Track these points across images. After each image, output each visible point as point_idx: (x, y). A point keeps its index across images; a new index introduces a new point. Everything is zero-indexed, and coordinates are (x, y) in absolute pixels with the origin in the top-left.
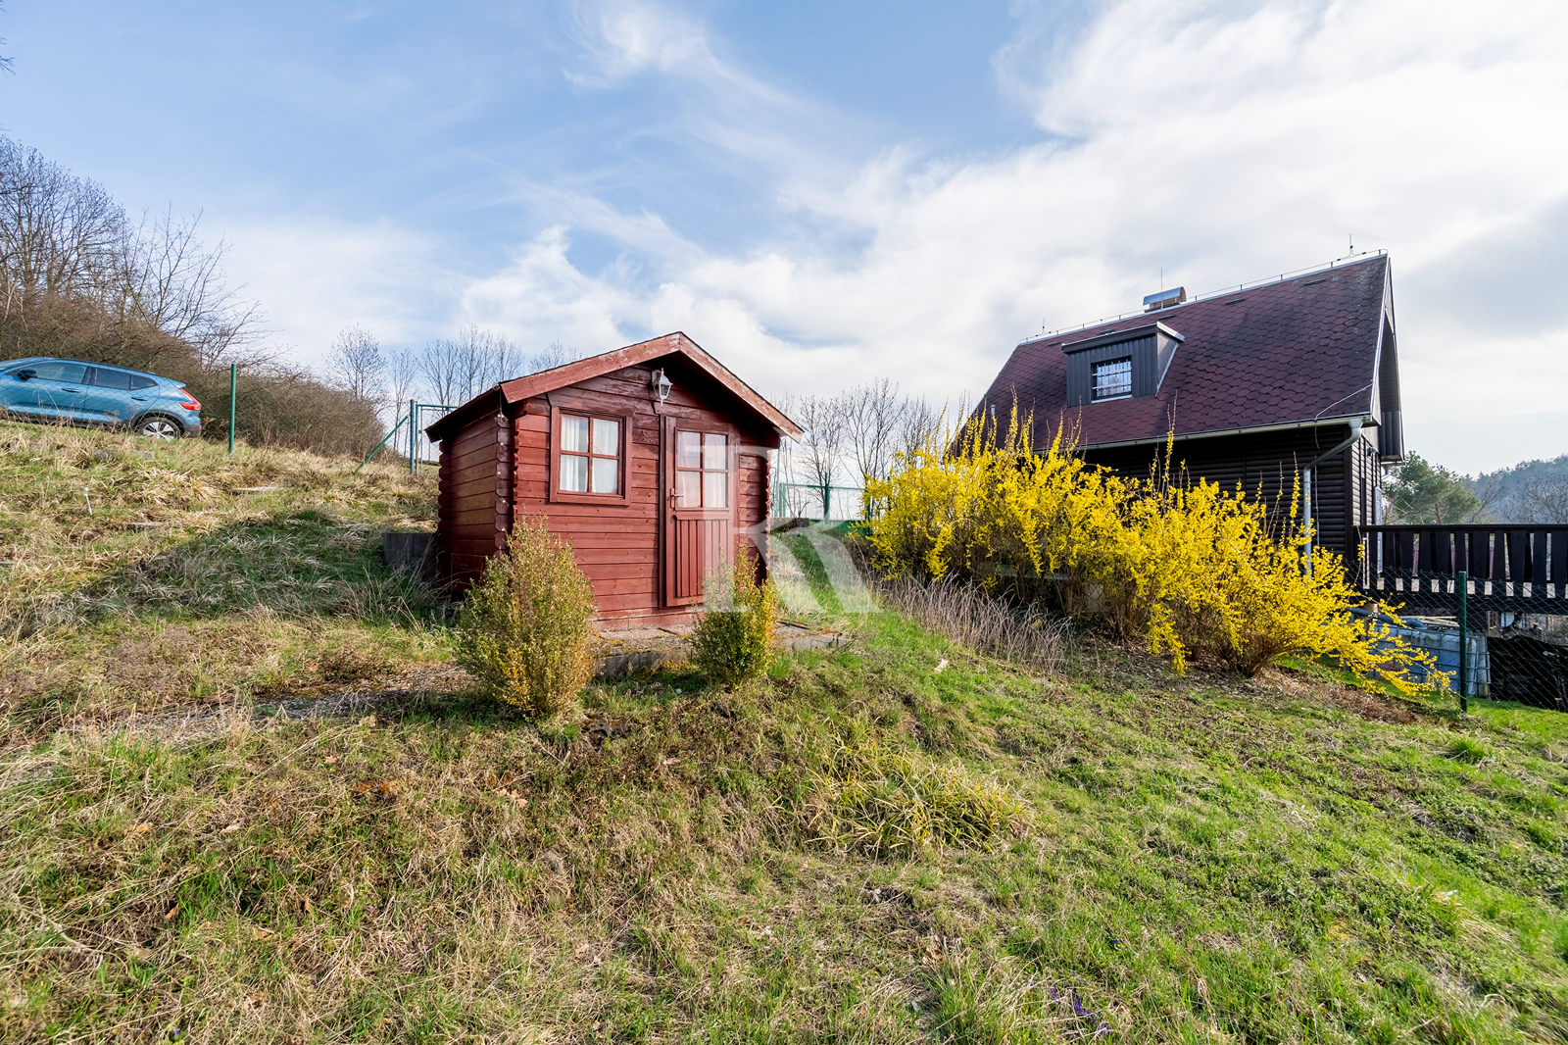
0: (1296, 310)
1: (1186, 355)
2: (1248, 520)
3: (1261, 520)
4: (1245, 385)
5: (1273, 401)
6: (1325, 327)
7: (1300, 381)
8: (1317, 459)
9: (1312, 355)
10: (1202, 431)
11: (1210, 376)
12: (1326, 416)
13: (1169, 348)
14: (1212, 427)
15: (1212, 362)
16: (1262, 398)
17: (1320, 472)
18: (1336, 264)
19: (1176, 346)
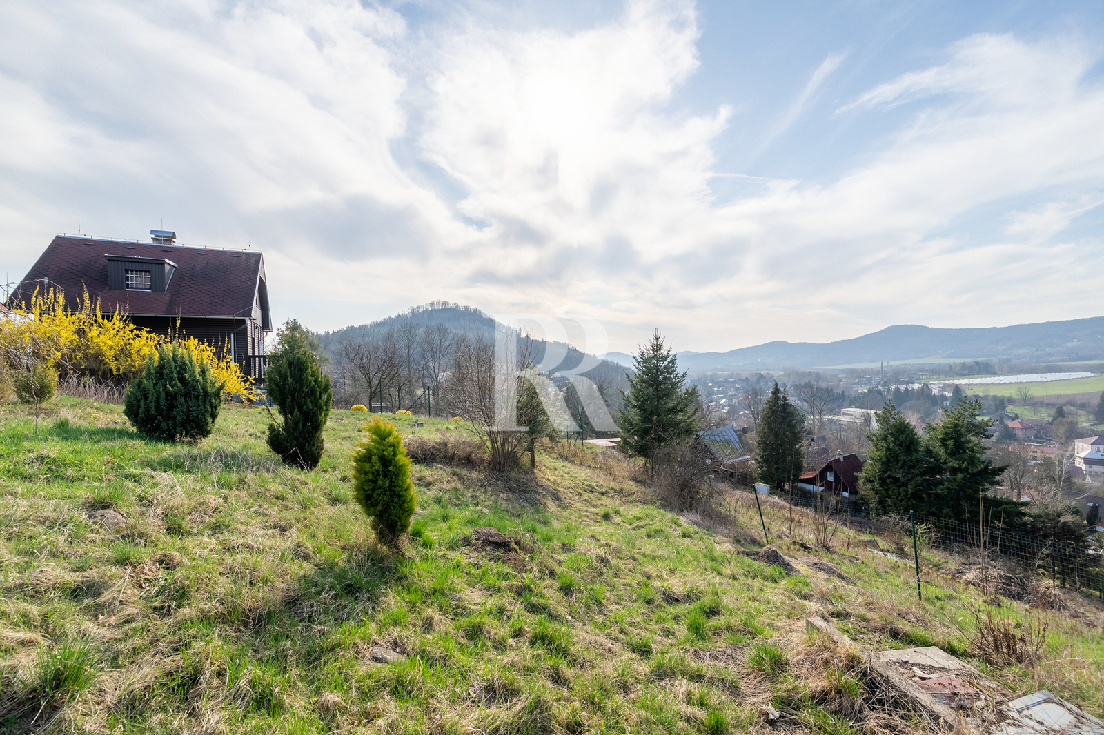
0: (228, 267)
1: (179, 274)
2: (209, 352)
3: (214, 353)
4: (208, 297)
5: (219, 306)
6: (239, 278)
7: (229, 299)
8: (236, 330)
9: (233, 289)
10: (189, 314)
11: (192, 289)
12: (236, 316)
13: (171, 270)
14: (194, 313)
15: (193, 282)
16: (214, 304)
17: (237, 335)
18: (244, 251)
19: (174, 269)
